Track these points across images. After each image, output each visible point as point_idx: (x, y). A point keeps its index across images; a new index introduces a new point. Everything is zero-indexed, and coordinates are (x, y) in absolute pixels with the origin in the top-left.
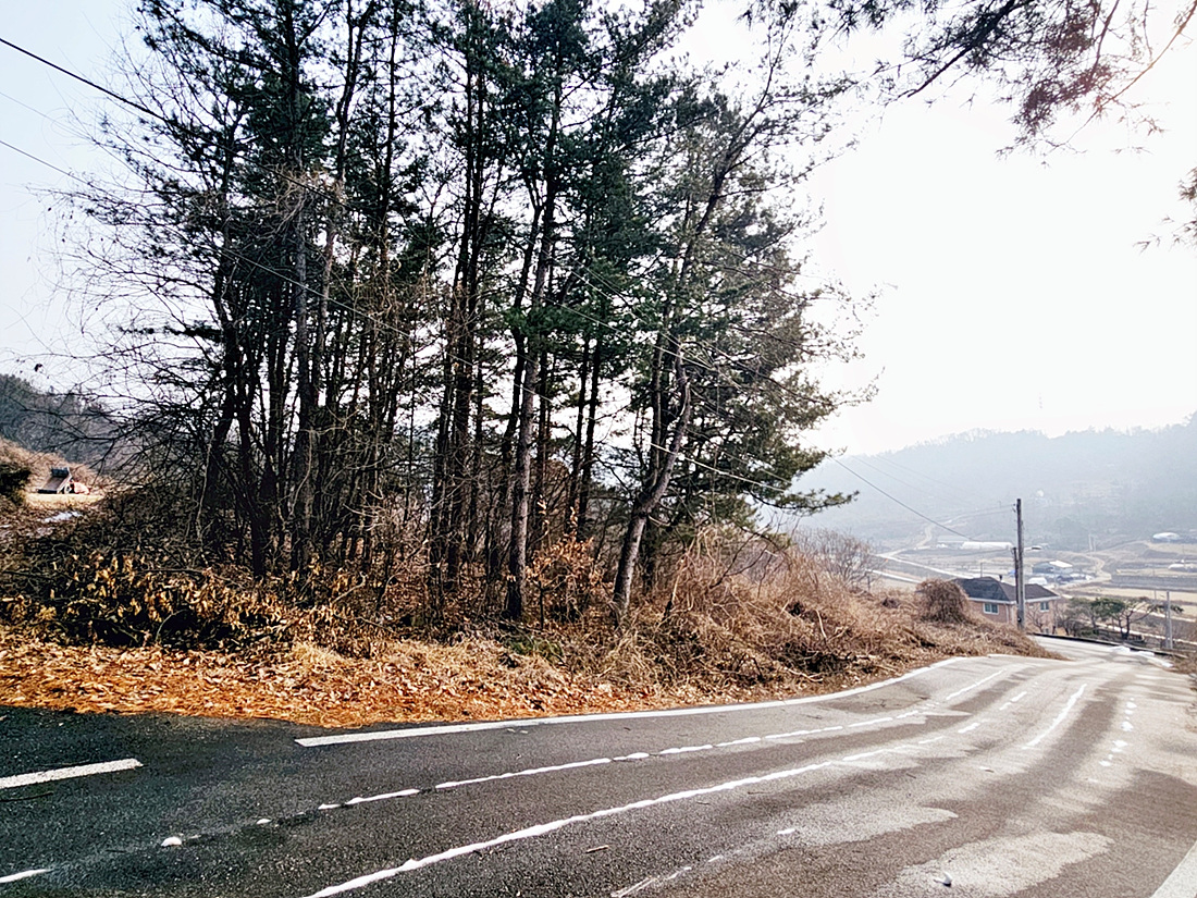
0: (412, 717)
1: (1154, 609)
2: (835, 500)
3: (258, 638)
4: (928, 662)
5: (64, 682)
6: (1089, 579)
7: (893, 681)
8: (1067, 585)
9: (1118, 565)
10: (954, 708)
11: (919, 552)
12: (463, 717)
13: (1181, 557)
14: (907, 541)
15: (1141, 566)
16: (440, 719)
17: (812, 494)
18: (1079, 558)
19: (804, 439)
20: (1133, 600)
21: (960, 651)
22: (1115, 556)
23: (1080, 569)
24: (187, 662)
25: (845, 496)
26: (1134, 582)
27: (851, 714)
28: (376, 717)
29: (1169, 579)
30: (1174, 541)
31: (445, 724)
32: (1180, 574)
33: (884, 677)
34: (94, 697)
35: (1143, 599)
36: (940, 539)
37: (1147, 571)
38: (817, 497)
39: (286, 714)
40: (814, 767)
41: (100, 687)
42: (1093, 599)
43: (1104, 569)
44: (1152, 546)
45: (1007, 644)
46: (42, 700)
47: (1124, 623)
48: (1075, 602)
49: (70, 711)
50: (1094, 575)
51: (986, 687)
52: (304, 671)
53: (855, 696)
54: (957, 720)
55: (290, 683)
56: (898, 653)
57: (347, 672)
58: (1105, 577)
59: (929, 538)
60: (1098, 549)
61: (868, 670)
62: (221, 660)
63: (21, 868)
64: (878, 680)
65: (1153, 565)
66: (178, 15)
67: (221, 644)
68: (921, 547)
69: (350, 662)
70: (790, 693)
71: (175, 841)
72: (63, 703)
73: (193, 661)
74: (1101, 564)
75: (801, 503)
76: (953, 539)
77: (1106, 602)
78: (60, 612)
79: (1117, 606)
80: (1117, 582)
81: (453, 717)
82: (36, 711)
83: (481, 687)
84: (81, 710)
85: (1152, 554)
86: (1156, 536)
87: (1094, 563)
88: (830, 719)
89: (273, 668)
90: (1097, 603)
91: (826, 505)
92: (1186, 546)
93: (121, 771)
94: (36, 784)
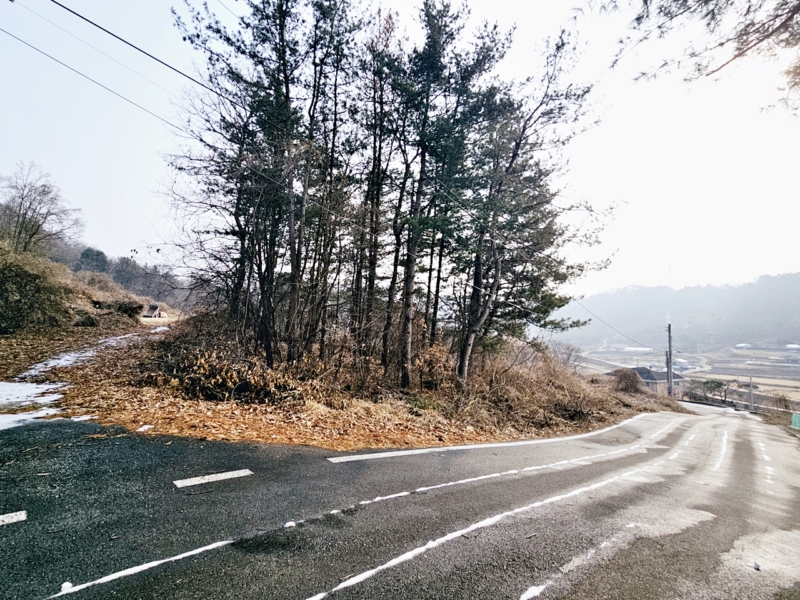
0: (380, 445)
1: (740, 386)
2: (576, 324)
3: (286, 398)
4: (630, 416)
5: (196, 422)
6: (698, 369)
7: (615, 426)
8: (685, 372)
9: (715, 361)
10: (658, 443)
11: (600, 353)
12: (406, 446)
13: (753, 358)
14: (593, 347)
15: (729, 362)
16: (395, 446)
17: (563, 320)
18: (692, 357)
19: (561, 290)
20: (729, 382)
21: (645, 410)
22: (714, 356)
23: (693, 363)
24: (251, 410)
25: (582, 321)
26: (725, 371)
27: (604, 447)
28: (361, 445)
29: (746, 369)
30: (748, 349)
31: (398, 449)
32: (752, 367)
33: (610, 425)
34: (214, 431)
35: (734, 381)
36: (612, 345)
37: (732, 365)
38: (566, 322)
39: (314, 443)
40: (611, 480)
41: (215, 425)
42: (704, 380)
43: (707, 363)
44: (735, 351)
45: (667, 405)
46: (187, 433)
47: (723, 394)
48: (693, 382)
49: (203, 439)
50: (701, 367)
51: (670, 431)
52: (315, 418)
53: (599, 435)
54: (663, 451)
55: (309, 424)
56: (613, 410)
57: (335, 418)
58: (707, 368)
59: (605, 345)
60: (704, 352)
61: (601, 420)
62: (269, 410)
63: (214, 540)
64: (607, 426)
65: (736, 362)
66: (228, 62)
67: (267, 401)
68: (601, 350)
69: (334, 411)
70: (565, 433)
71: (291, 524)
72: (198, 434)
73: (255, 410)
74: (705, 360)
75: (556, 325)
76: (618, 346)
77: (713, 382)
78: (181, 380)
79: (718, 385)
80: (715, 371)
81: (401, 445)
82: (186, 439)
83: (406, 427)
84: (210, 439)
85: (735, 355)
86: (738, 346)
87: (701, 360)
88: (595, 449)
89: (299, 415)
90: (707, 383)
91: (571, 326)
93: (244, 477)
94: (202, 484)
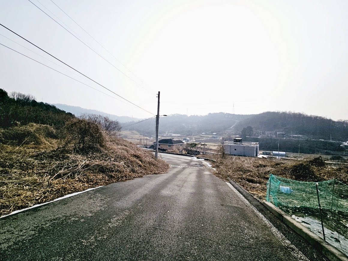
15: (200, 138)
20: (198, 144)
22: (196, 137)
30: (205, 134)
32: (205, 140)
37: (200, 139)
47: (196, 148)
48: (187, 144)
50: (193, 140)
59: (167, 134)
65: (202, 138)
74: (194, 138)
77: (193, 144)
79: (195, 145)
80: (195, 141)
85: (201, 136)
86: (202, 133)
87: (193, 138)
92: (207, 135)
